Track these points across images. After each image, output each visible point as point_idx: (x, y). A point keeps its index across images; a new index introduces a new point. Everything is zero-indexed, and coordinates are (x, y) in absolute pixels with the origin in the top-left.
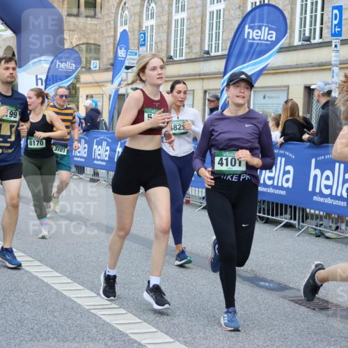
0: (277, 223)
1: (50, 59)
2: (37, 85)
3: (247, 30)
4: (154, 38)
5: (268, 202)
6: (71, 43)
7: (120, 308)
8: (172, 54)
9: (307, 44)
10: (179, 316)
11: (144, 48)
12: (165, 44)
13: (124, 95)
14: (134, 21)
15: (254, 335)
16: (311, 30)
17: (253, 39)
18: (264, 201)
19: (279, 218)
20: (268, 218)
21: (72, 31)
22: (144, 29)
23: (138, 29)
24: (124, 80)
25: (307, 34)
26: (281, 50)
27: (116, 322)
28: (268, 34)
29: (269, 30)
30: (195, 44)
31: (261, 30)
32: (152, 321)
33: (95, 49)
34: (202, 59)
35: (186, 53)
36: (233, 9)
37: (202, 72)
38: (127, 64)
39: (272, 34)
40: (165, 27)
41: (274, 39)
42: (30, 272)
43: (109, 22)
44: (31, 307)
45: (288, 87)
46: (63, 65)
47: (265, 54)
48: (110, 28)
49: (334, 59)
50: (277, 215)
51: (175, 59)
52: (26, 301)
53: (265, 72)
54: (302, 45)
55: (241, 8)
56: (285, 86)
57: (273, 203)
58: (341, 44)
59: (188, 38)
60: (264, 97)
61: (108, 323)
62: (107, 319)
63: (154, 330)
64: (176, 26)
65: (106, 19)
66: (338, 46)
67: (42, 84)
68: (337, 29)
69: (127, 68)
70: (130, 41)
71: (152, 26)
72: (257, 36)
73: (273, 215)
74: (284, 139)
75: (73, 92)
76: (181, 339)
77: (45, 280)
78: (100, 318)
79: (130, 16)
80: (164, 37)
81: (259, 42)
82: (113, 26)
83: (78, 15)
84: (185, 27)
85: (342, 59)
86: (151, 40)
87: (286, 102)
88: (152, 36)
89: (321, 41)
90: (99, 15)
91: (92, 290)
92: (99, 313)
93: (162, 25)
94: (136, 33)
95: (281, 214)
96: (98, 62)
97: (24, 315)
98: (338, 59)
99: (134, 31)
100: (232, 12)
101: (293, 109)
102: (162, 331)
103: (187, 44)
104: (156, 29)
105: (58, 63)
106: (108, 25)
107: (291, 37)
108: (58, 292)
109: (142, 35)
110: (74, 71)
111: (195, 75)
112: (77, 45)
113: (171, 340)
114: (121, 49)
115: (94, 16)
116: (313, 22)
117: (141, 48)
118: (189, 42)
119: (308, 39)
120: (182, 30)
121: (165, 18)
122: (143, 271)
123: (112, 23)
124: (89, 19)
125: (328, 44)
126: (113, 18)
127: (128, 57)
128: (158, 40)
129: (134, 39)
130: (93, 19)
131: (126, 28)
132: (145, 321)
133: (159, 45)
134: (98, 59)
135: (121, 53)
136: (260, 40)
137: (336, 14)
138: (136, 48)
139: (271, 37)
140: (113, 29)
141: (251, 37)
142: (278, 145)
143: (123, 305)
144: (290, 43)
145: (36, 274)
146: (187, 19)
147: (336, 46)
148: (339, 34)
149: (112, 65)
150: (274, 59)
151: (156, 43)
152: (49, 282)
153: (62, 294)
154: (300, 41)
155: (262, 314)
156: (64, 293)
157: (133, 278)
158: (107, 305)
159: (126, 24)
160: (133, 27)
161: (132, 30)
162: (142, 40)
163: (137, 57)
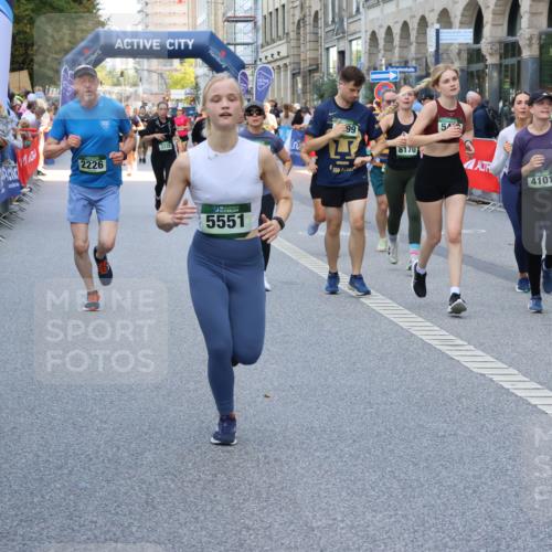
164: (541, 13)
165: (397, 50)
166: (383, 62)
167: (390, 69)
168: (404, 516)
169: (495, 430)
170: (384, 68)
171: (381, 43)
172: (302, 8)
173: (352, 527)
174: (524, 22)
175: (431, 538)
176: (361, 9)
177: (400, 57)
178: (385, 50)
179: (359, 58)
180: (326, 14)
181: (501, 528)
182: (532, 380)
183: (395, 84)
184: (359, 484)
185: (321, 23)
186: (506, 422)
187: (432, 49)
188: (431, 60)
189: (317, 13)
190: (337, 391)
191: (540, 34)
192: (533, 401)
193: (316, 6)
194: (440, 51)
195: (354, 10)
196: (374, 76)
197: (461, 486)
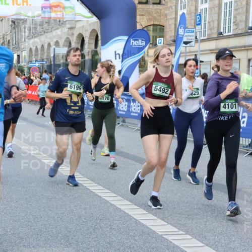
1: (126, 38)
2: (116, 59)
4: (207, 18)
6: (141, 25)
7: (186, 234)
8: (222, 31)
10: (234, 241)
11: (200, 27)
12: (216, 23)
14: (191, 5)
21: (142, 15)
22: (199, 11)
23: (194, 11)
24: (183, 53)
27: (184, 246)
30: (240, 21)
32: (213, 245)
33: (160, 29)
34: (247, 34)
35: (233, 30)
37: (247, 44)
38: (185, 40)
40: (217, 9)
42: (114, 205)
43: (171, 7)
44: (117, 233)
46: (135, 43)
48: (172, 12)
51: (224, 35)
52: (113, 227)
59: (235, 17)
61: (177, 246)
62: (177, 243)
64: (226, 8)
65: (169, 5)
67: (120, 58)
69: (186, 43)
70: (187, 22)
71: (206, 9)
75: (143, 63)
77: (126, 211)
78: (171, 242)
80: (215, 17)
82: (174, 10)
83: (147, 3)
84: (233, 9)
86: (205, 20)
88: (205, 17)
90: (163, 2)
91: (163, 220)
92: (170, 238)
93: (214, 7)
94: (193, 14)
96: (162, 39)
97: (112, 239)
99: (191, 14)
103: (234, 22)
104: (209, 11)
105: (132, 41)
106: (171, 9)
108: (137, 222)
109: (198, 16)
110: (144, 47)
111: (241, 47)
112: (146, 27)
114: (181, 28)
115: (159, 3)
117: (197, 27)
118: (236, 20)
121: (216, 2)
123: (174, 7)
124: (155, 6)
126: (174, 4)
127: (186, 34)
128: (211, 20)
129: (191, 20)
130: (159, 6)
131: (185, 11)
133: (211, 23)
134: (163, 37)
135: (181, 31)
138: (193, 27)
140: (174, 13)
143: (188, 232)
145: (119, 207)
146: (235, 2)
149: (174, 41)
151: (209, 22)
152: (129, 213)
153: (140, 222)
156: (142, 221)
157: (196, 211)
158: (176, 232)
159: (184, 8)
160: (190, 10)
161: (190, 13)
162: (198, 20)
163: (194, 34)
164: (92, 43)
165: (39, 55)
166: (34, 59)
167: (37, 62)
168: (34, 229)
169: (70, 196)
170: (34, 62)
171: (34, 52)
172: (3, 38)
173: (14, 234)
174: (86, 46)
175: (43, 237)
176: (26, 40)
177: (41, 58)
178: (35, 55)
179: (25, 58)
180: (12, 41)
181: (70, 232)
182: (85, 177)
183: (39, 68)
184: (17, 218)
185: (11, 44)
186: (74, 193)
187: (52, 55)
188: (52, 59)
189: (9, 41)
190: (11, 183)
191: (92, 51)
192: (85, 185)
193: (9, 38)
194: (55, 56)
195: (23, 40)
196: (31, 65)
197: (56, 217)
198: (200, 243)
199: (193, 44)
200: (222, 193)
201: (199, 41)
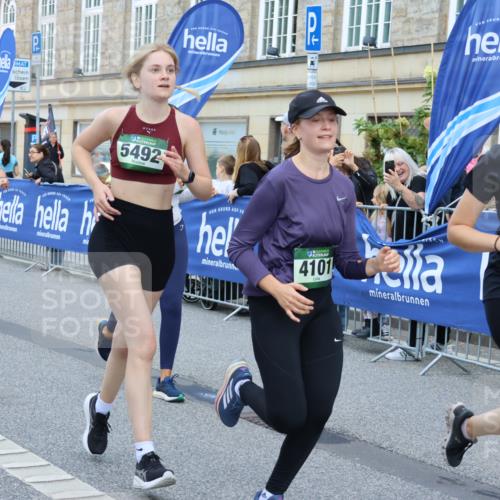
0: (228, 310)
3: (186, 36)
4: (54, 43)
5: (216, 281)
8: (81, 65)
9: (274, 58)
11: (40, 56)
13: (9, 124)
14: (24, 16)
15: (189, 468)
16: (279, 39)
17: (196, 49)
18: (211, 279)
19: (230, 303)
20: (215, 304)
22: (39, 28)
23: (30, 28)
24: (9, 103)
25: (274, 45)
26: (236, 66)
28: (217, 43)
29: (218, 37)
31: (206, 36)
32: (42, 450)
35: (102, 66)
36: (169, 5)
38: (12, 78)
39: (222, 43)
40: (71, 26)
41: (224, 50)
45: (248, 119)
47: (212, 71)
49: (309, 81)
50: (228, 298)
51: (85, 74)
53: (212, 97)
54: (267, 60)
55: (182, 4)
56: (243, 117)
57: (222, 282)
58: (320, 61)
59: (104, 44)
60: (215, 132)
63: (44, 462)
64: (88, 26)
66: (316, 63)
68: (314, 40)
69: (14, 85)
70: (17, 46)
71: (51, 25)
72: (200, 45)
73: (222, 299)
74: (238, 192)
76: (83, 474)
79: (19, 9)
81: (204, 53)
84: (100, 29)
85: (321, 81)
86: (51, 45)
87: (243, 139)
88: (51, 39)
89: (293, 54)
93: (65, 23)
94: (28, 33)
95: (235, 298)
98: (314, 81)
99: (24, 31)
100: (168, 9)
101: (252, 150)
102: (55, 464)
103: (102, 53)
104: (57, 29)
107: (253, 47)
109: (36, 37)
111: (114, 98)
113: (70, 477)
114: (2, 56)
116: (283, 29)
117: (34, 57)
118: (106, 50)
119: (276, 52)
120: (96, 33)
121: (71, 14)
122: (32, 379)
125: (302, 60)
127: (14, 68)
128: (61, 45)
131: (13, 26)
132: (31, 451)
133: (62, 52)
135: (4, 62)
136: (205, 50)
137: (312, 19)
138: (28, 56)
139: (221, 48)
141: (192, 46)
142: (231, 200)
144: (250, 57)
146: (103, 17)
147: (312, 63)
148: (317, 46)
150: (226, 78)
151: (57, 50)
154: (264, 54)
155: (203, 438)
157: (17, 389)
159: (12, 20)
160: (22, 26)
161: (21, 30)
162: (35, 44)
163: (28, 69)
198: (18, 446)
199: (27, 87)
200: (70, 358)
201: (38, 82)
